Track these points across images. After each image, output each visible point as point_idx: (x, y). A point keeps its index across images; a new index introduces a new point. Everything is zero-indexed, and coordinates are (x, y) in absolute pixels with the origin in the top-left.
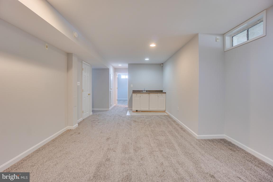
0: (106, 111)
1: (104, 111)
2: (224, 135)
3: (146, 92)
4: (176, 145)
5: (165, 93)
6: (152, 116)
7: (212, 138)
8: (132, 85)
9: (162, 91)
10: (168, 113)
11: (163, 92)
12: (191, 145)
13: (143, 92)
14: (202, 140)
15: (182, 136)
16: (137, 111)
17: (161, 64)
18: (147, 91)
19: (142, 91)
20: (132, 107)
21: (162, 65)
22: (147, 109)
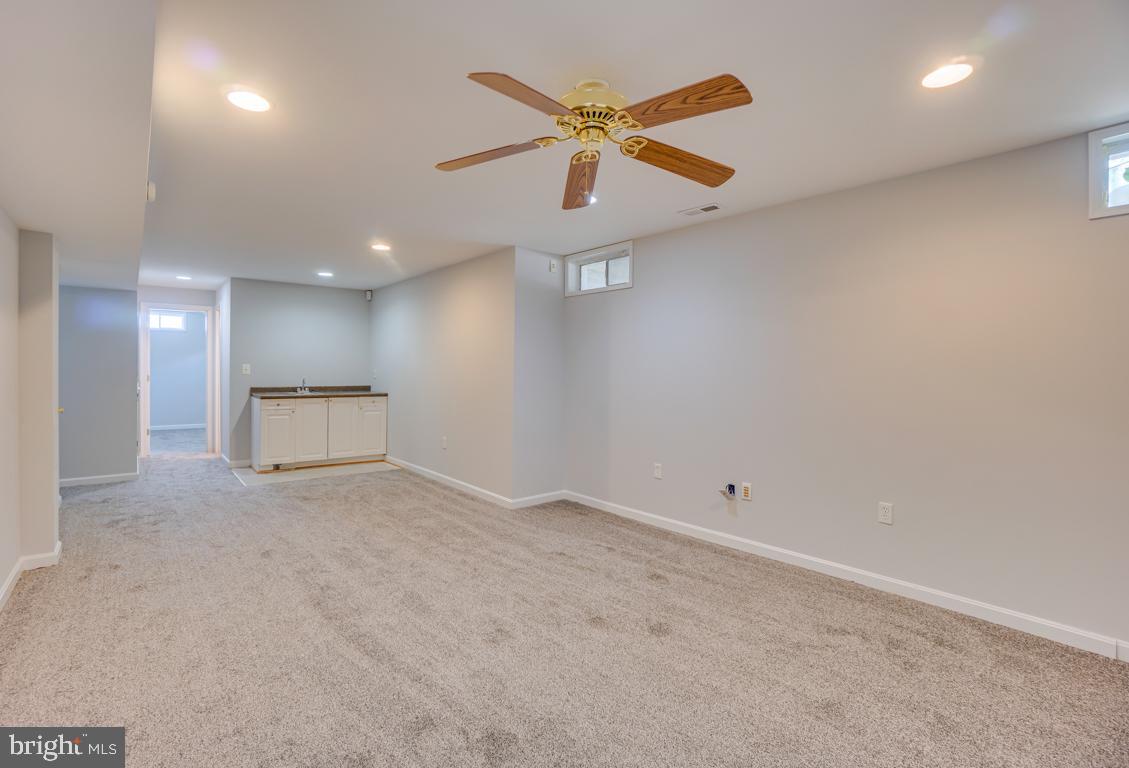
0: (123, 482)
1: (116, 484)
2: (564, 491)
3: (309, 394)
4: (470, 528)
5: (386, 395)
6: (353, 476)
7: (541, 502)
8: (248, 366)
9: (368, 388)
10: (397, 461)
11: (374, 390)
12: (505, 521)
13: (299, 393)
14: (522, 509)
15: (475, 511)
16: (277, 467)
17: (366, 291)
18: (312, 389)
19: (294, 390)
20: (249, 456)
21: (369, 293)
22: (321, 457)
